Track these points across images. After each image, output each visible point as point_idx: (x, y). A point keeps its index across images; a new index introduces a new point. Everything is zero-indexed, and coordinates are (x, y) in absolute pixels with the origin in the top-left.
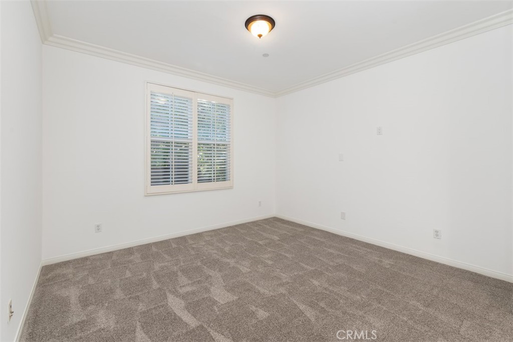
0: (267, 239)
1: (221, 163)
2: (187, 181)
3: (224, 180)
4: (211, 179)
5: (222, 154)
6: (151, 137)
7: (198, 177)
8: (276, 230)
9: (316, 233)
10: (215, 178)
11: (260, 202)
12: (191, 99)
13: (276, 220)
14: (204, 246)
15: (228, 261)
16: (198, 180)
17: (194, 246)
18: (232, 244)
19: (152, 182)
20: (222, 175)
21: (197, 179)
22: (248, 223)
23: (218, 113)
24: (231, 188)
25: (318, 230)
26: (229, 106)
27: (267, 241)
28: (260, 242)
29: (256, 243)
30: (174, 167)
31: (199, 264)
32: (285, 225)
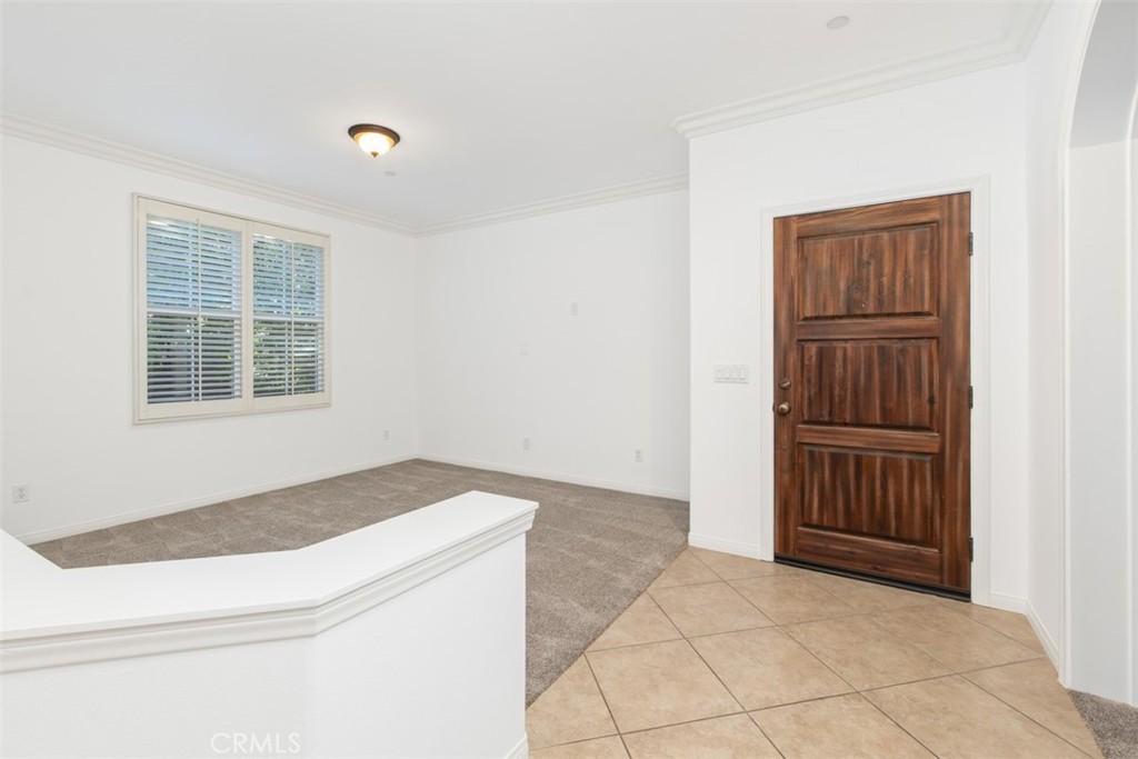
0: (395, 491)
1: (306, 359)
2: (230, 393)
3: (313, 390)
4: (284, 390)
5: (306, 341)
6: (149, 307)
7: (255, 386)
8: (415, 477)
9: (484, 476)
10: (293, 387)
11: (387, 432)
12: (239, 234)
13: (419, 462)
14: (269, 511)
15: (320, 526)
16: (255, 392)
17: (249, 514)
18: (325, 504)
19: (149, 397)
20: (308, 381)
21: (252, 390)
22: (362, 472)
23: (298, 263)
24: (327, 405)
25: (489, 472)
26: (321, 250)
27: (396, 494)
28: (382, 497)
29: (374, 499)
30: (200, 366)
31: (262, 535)
32: (432, 470)
